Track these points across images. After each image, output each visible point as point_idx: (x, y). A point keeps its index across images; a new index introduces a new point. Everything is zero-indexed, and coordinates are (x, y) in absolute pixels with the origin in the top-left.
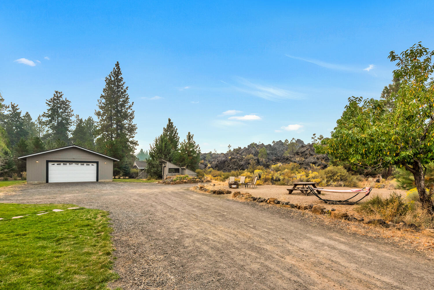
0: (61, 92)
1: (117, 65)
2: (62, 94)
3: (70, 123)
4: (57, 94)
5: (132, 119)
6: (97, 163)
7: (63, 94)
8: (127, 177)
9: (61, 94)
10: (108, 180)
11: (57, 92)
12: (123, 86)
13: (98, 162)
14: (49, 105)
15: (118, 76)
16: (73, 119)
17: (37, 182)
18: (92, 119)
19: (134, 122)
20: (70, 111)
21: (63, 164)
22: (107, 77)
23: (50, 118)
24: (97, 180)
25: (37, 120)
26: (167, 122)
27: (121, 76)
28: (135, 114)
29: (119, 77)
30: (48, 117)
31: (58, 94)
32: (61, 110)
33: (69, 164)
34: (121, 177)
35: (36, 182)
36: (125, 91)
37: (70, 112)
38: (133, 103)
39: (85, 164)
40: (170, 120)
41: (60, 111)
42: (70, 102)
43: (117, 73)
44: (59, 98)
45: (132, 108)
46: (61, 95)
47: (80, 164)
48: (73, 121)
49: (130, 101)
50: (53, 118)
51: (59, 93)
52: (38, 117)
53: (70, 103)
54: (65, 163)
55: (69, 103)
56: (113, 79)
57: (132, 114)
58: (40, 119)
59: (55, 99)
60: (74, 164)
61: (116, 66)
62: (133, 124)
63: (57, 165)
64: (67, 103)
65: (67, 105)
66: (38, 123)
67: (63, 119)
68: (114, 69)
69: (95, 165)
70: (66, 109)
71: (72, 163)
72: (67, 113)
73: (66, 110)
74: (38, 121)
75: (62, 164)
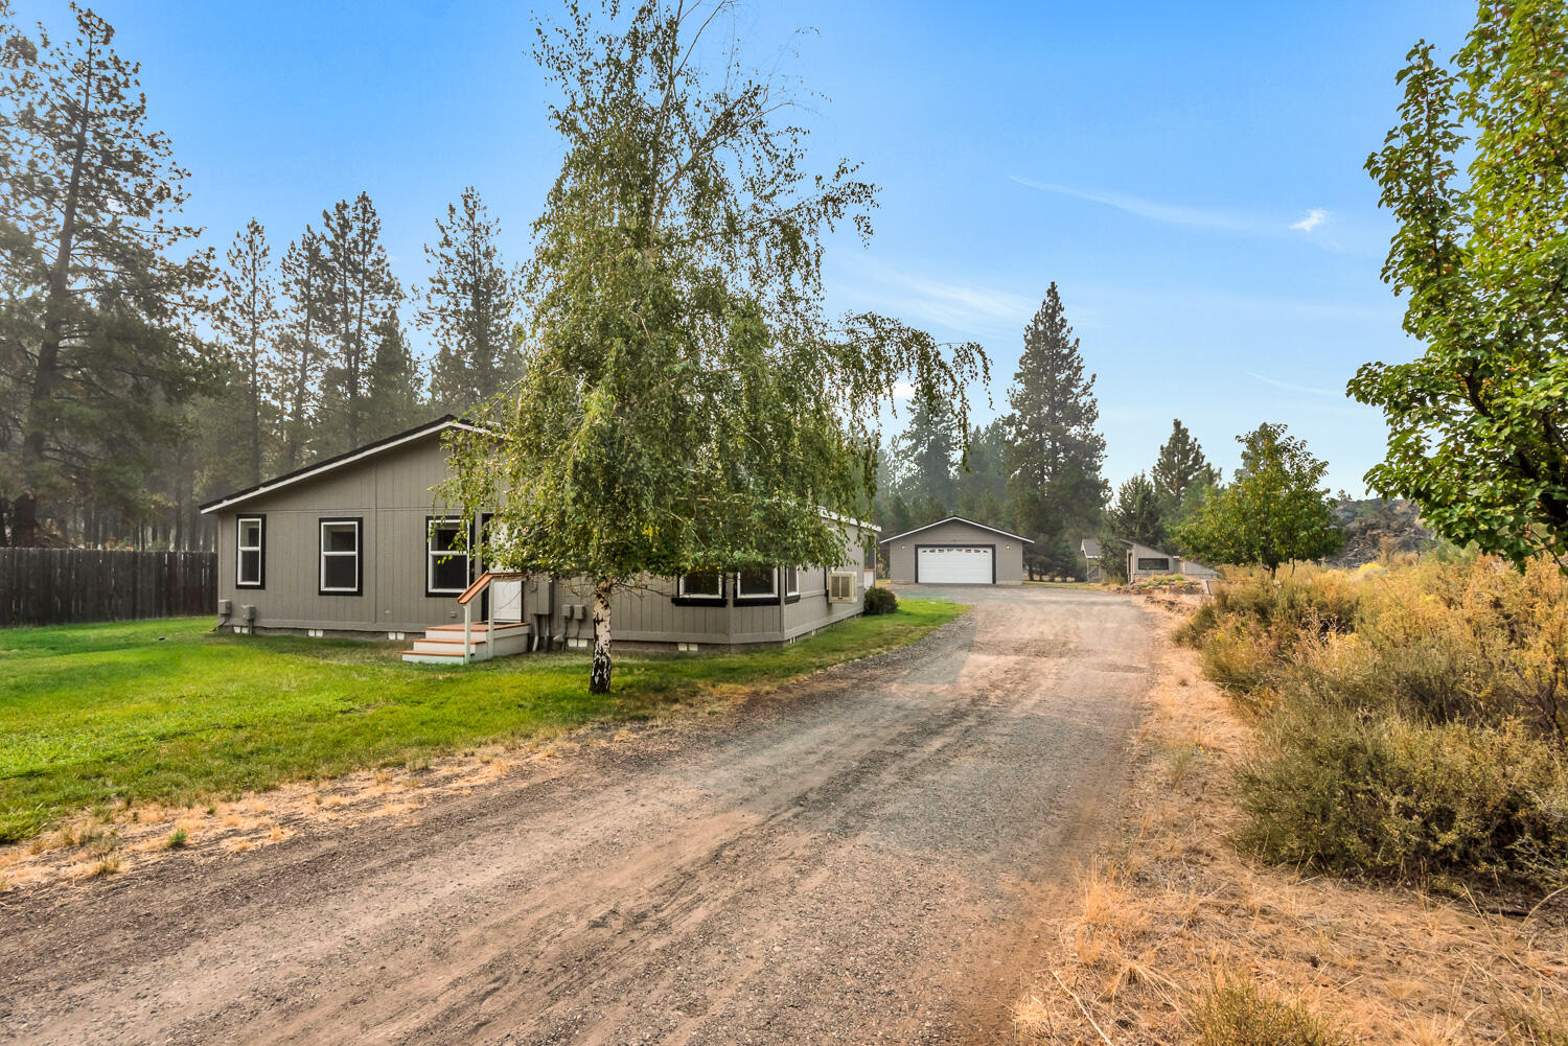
1: (1052, 290)
5: (1091, 421)
6: (993, 547)
8: (1069, 579)
10: (1014, 583)
12: (1067, 339)
13: (995, 545)
14: (912, 410)
15: (1054, 318)
17: (904, 582)
19: (1097, 429)
22: (1027, 328)
24: (994, 581)
26: (1171, 431)
27: (1062, 314)
28: (1099, 408)
29: (1057, 319)
30: (911, 438)
33: (948, 550)
34: (1057, 579)
36: (1073, 351)
38: (1094, 376)
39: (973, 550)
40: (1177, 424)
43: (1052, 311)
45: (1090, 390)
47: (964, 550)
49: (1086, 375)
54: (941, 549)
56: (1041, 328)
57: (1090, 409)
60: (955, 550)
61: (1049, 295)
62: (1094, 434)
63: (931, 551)
67: (939, 438)
68: (1044, 302)
69: (990, 551)
71: (952, 549)
75: (937, 550)
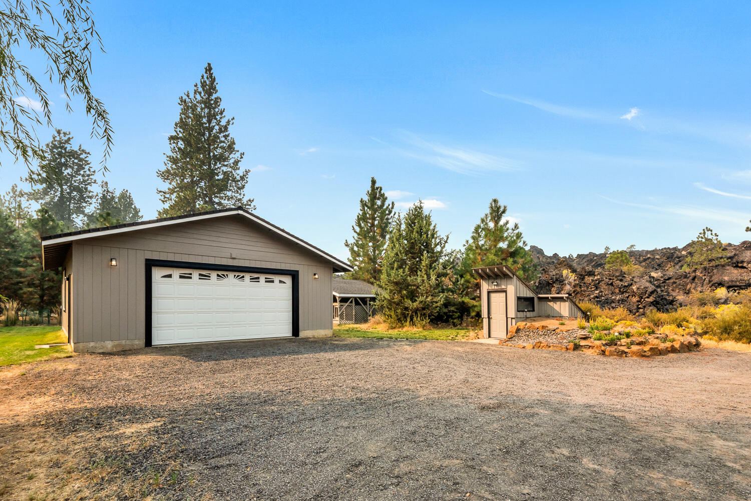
0: (68, 133)
1: (209, 69)
2: (70, 136)
3: (88, 197)
4: (59, 136)
5: (241, 188)
6: (294, 276)
7: (73, 138)
9: (67, 137)
10: (321, 333)
11: (59, 132)
12: (223, 115)
13: (298, 272)
15: (210, 94)
16: (96, 189)
17: (114, 346)
18: (128, 194)
20: (88, 173)
21: (200, 275)
22: (182, 97)
23: (44, 185)
25: (9, 193)
27: (218, 94)
29: (214, 97)
31: (61, 135)
32: (69, 171)
33: (218, 275)
35: (109, 345)
37: (88, 176)
41: (66, 173)
42: (89, 153)
43: (209, 86)
44: (65, 144)
46: (69, 139)
47: (247, 277)
48: (95, 194)
49: (239, 148)
50: (50, 187)
51: (65, 134)
52: (13, 187)
53: (88, 155)
54: (204, 272)
55: (86, 155)
58: (16, 191)
59: (55, 147)
60: (231, 275)
61: (206, 73)
63: (181, 277)
64: (83, 156)
65: (81, 160)
66: (12, 199)
67: (74, 188)
68: (203, 77)
70: (81, 167)
71: (225, 273)
72: (83, 176)
73: (78, 170)
74: (12, 194)
75: (195, 275)
